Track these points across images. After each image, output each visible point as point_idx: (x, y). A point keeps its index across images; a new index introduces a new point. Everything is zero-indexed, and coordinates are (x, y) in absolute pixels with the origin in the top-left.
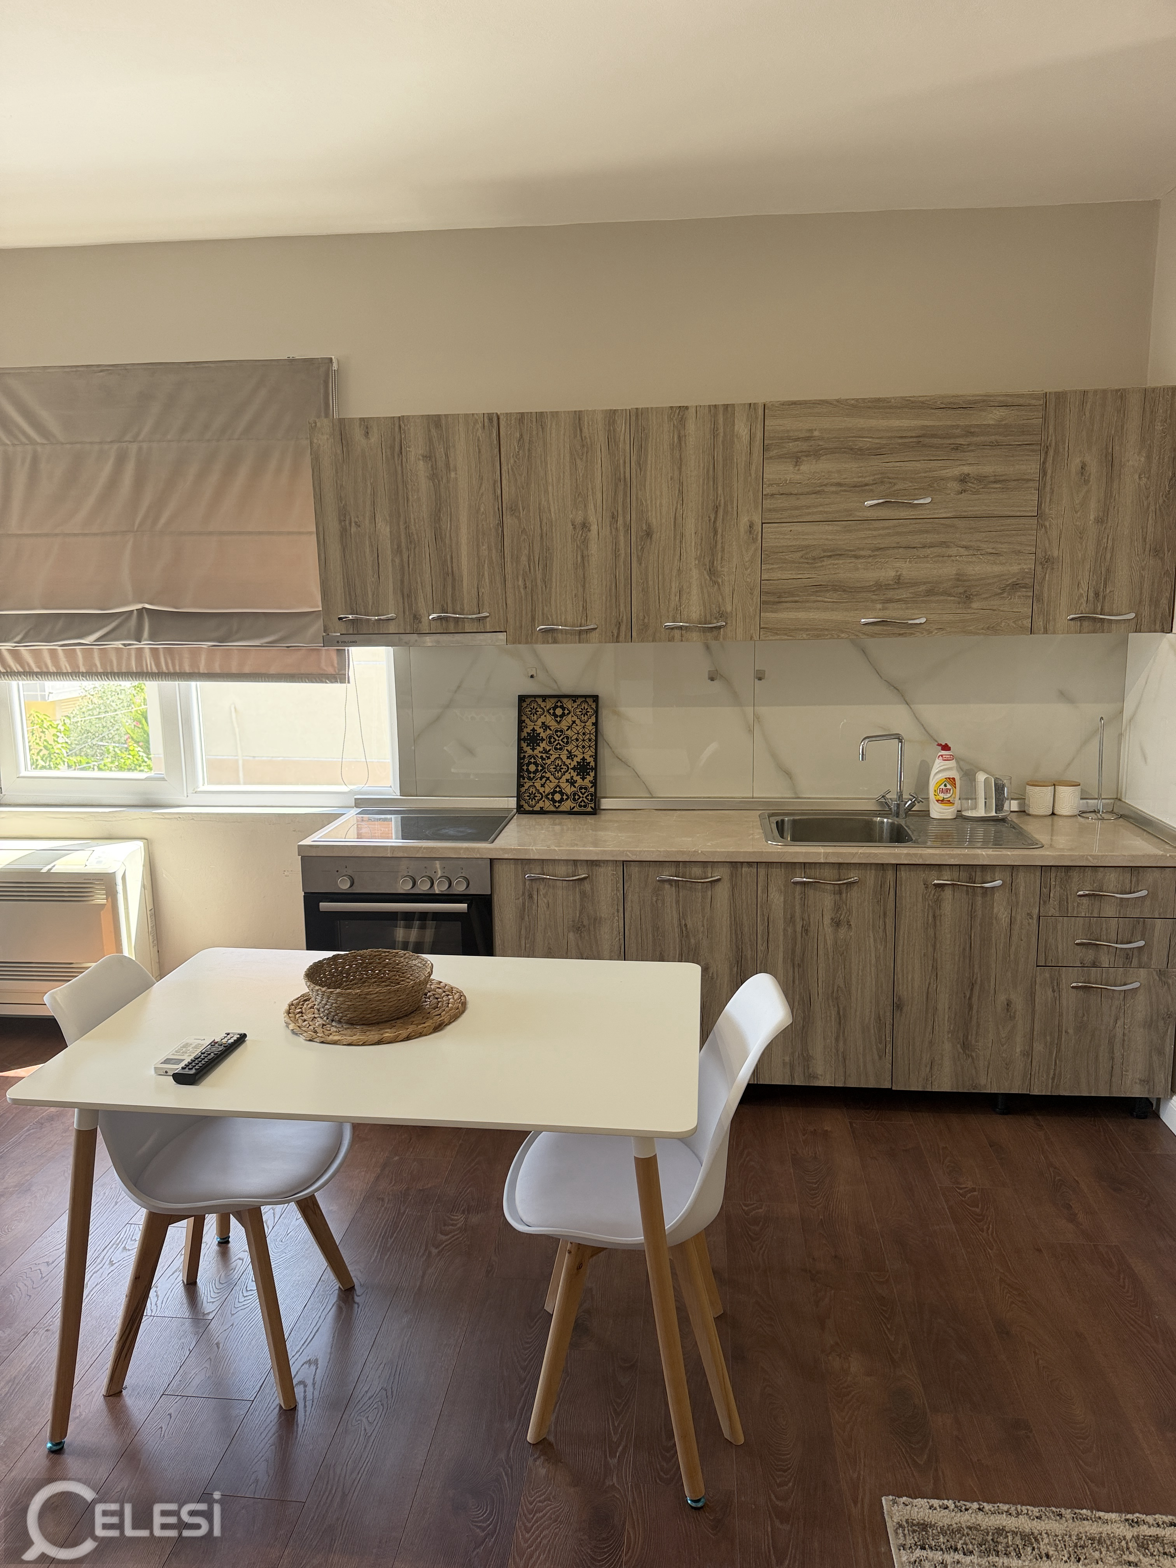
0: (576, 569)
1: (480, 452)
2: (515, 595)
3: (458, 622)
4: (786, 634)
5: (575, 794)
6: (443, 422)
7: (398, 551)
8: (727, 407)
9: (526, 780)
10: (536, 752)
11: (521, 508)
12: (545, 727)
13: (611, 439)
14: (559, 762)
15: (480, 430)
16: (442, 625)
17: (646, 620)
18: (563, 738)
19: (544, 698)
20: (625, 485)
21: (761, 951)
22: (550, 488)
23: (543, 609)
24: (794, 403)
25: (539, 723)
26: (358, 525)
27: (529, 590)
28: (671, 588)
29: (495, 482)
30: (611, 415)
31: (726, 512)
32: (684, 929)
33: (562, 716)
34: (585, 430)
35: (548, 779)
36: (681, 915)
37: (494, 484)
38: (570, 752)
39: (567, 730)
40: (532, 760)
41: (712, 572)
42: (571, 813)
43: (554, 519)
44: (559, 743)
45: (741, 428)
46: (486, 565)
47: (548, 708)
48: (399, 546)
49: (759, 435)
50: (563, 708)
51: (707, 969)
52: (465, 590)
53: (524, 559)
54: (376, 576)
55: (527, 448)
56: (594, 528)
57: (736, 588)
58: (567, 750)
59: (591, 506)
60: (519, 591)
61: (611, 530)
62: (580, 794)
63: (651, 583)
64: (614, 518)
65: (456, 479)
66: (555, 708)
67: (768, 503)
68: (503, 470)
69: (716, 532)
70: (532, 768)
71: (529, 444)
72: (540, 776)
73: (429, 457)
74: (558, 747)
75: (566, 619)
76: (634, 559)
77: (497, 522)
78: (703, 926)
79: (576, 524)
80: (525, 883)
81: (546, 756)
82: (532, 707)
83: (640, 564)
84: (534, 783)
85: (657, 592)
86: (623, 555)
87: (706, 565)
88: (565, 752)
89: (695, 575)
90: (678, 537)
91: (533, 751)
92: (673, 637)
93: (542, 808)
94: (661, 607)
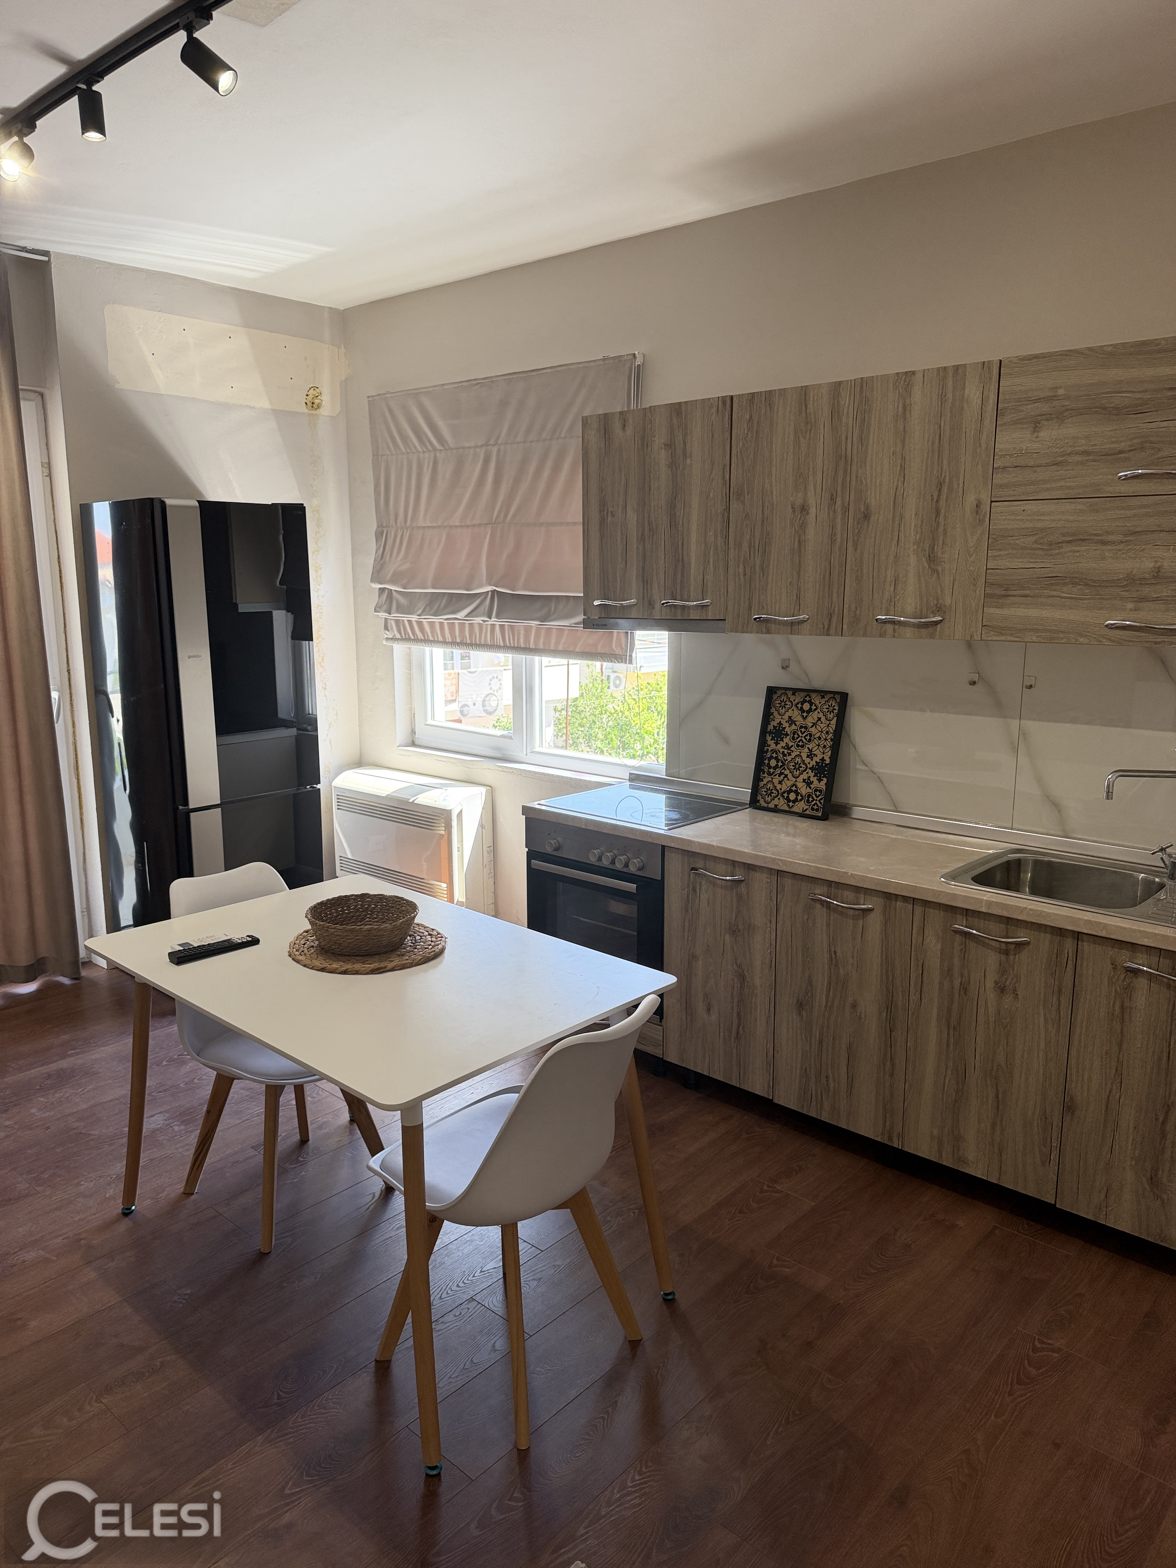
0: (793, 555)
1: (713, 437)
2: (735, 582)
3: (684, 608)
4: (1011, 635)
5: (809, 796)
6: (683, 409)
7: (642, 538)
9: (766, 775)
10: (779, 747)
11: (746, 491)
12: (791, 721)
13: (835, 413)
15: (714, 414)
16: (671, 611)
18: (807, 735)
19: (795, 691)
20: (846, 462)
21: (913, 1001)
22: (774, 470)
23: (759, 598)
24: (1038, 356)
25: (786, 717)
26: (613, 515)
28: (886, 576)
29: (725, 465)
30: (837, 387)
32: (833, 956)
33: (809, 711)
34: (810, 406)
35: (786, 776)
36: (831, 940)
37: (724, 469)
39: (812, 727)
40: (774, 755)
41: (932, 559)
42: (803, 815)
44: (801, 740)
46: (712, 552)
48: (643, 534)
49: (992, 398)
51: (855, 1006)
52: (692, 577)
53: (745, 545)
54: (624, 562)
55: (755, 429)
56: (813, 510)
57: (957, 577)
59: (811, 487)
60: (739, 579)
61: (829, 512)
62: (814, 796)
63: (865, 570)
64: (833, 499)
65: (691, 465)
66: (803, 703)
68: (733, 453)
69: (938, 513)
70: (773, 763)
72: (779, 772)
74: (801, 744)
75: (780, 608)
76: (850, 544)
77: (724, 507)
78: (853, 957)
79: (795, 507)
80: (690, 875)
81: (788, 752)
82: (782, 699)
83: (856, 550)
84: (772, 778)
85: (871, 580)
86: (839, 540)
87: (925, 551)
88: (806, 750)
89: (913, 562)
90: (897, 519)
91: (776, 746)
92: (885, 632)
93: (776, 806)
94: (875, 597)
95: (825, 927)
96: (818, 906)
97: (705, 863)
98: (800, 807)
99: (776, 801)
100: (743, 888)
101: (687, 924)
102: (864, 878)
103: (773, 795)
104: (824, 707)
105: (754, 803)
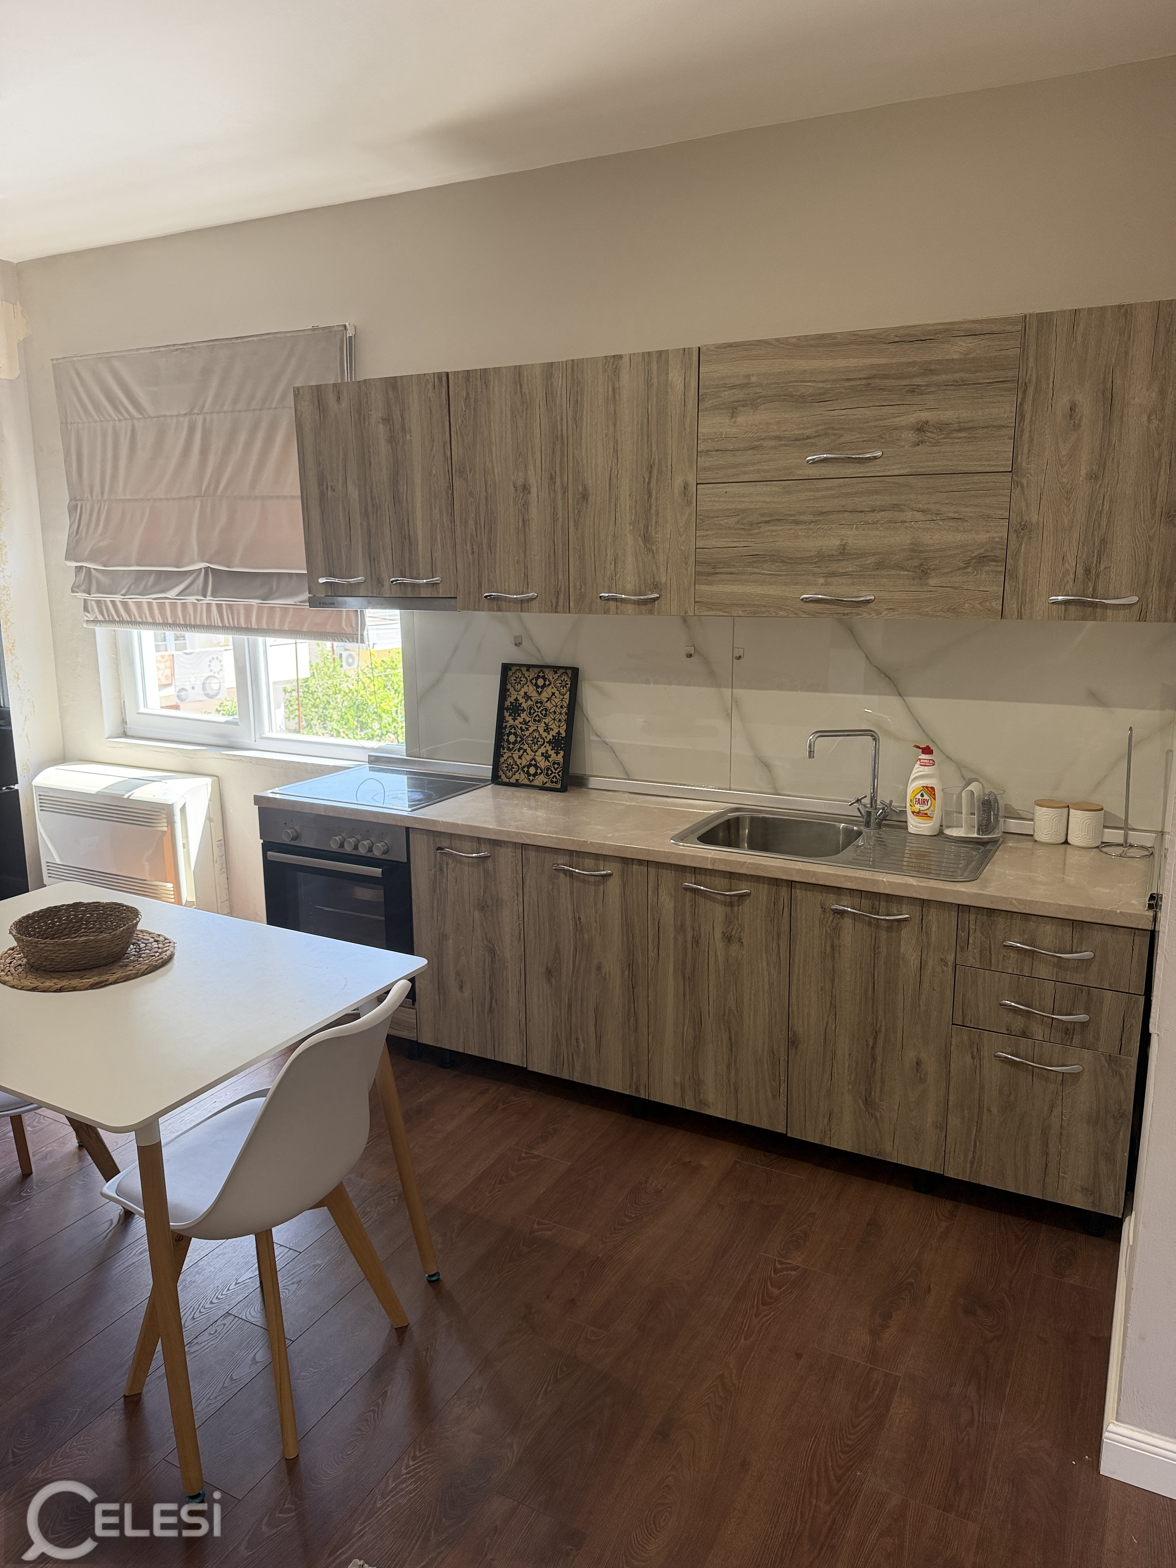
0: (518, 534)
1: (431, 413)
2: (464, 560)
3: (414, 586)
4: (720, 610)
5: (548, 769)
6: (399, 383)
7: (365, 515)
8: (661, 355)
9: (506, 751)
10: (517, 722)
11: (468, 470)
12: (527, 697)
13: (550, 395)
14: (536, 734)
15: (431, 391)
16: (401, 589)
17: (583, 590)
18: (542, 710)
19: (529, 667)
20: (563, 443)
21: (652, 957)
22: (494, 448)
23: (489, 575)
24: (730, 345)
25: (522, 693)
26: (333, 490)
27: (476, 556)
28: (607, 555)
29: (445, 443)
30: (549, 368)
31: (660, 472)
32: (578, 922)
33: (544, 686)
34: (525, 386)
35: (525, 751)
36: (575, 907)
37: (444, 446)
38: (547, 725)
39: (547, 702)
40: (513, 731)
41: (647, 539)
42: (543, 788)
43: (497, 481)
44: (538, 715)
45: (676, 377)
46: (438, 530)
47: (531, 677)
48: (366, 510)
49: (694, 384)
50: (545, 679)
51: (600, 968)
52: (420, 554)
53: (471, 523)
54: (348, 539)
55: (472, 407)
56: (534, 490)
57: (671, 557)
58: (545, 722)
59: (531, 467)
60: (468, 556)
61: (549, 492)
62: (553, 769)
63: (587, 549)
64: (552, 478)
65: (411, 441)
66: (537, 678)
67: (703, 462)
68: (452, 430)
69: (650, 494)
70: (512, 738)
71: (475, 402)
72: (518, 747)
73: (387, 420)
74: (537, 718)
75: (509, 586)
76: (571, 524)
77: (447, 485)
78: (596, 922)
79: (517, 486)
80: (436, 855)
81: (525, 728)
82: (517, 676)
83: (577, 529)
84: (512, 754)
85: (593, 559)
86: (561, 520)
87: (640, 531)
88: (543, 725)
89: (630, 542)
90: (613, 500)
91: (514, 721)
92: (609, 609)
93: (517, 780)
94: (597, 575)
95: (568, 895)
96: (562, 875)
97: (451, 842)
98: (540, 780)
99: (517, 776)
100: (489, 864)
101: (435, 903)
102: (602, 846)
103: (513, 770)
104: (558, 682)
105: (496, 779)
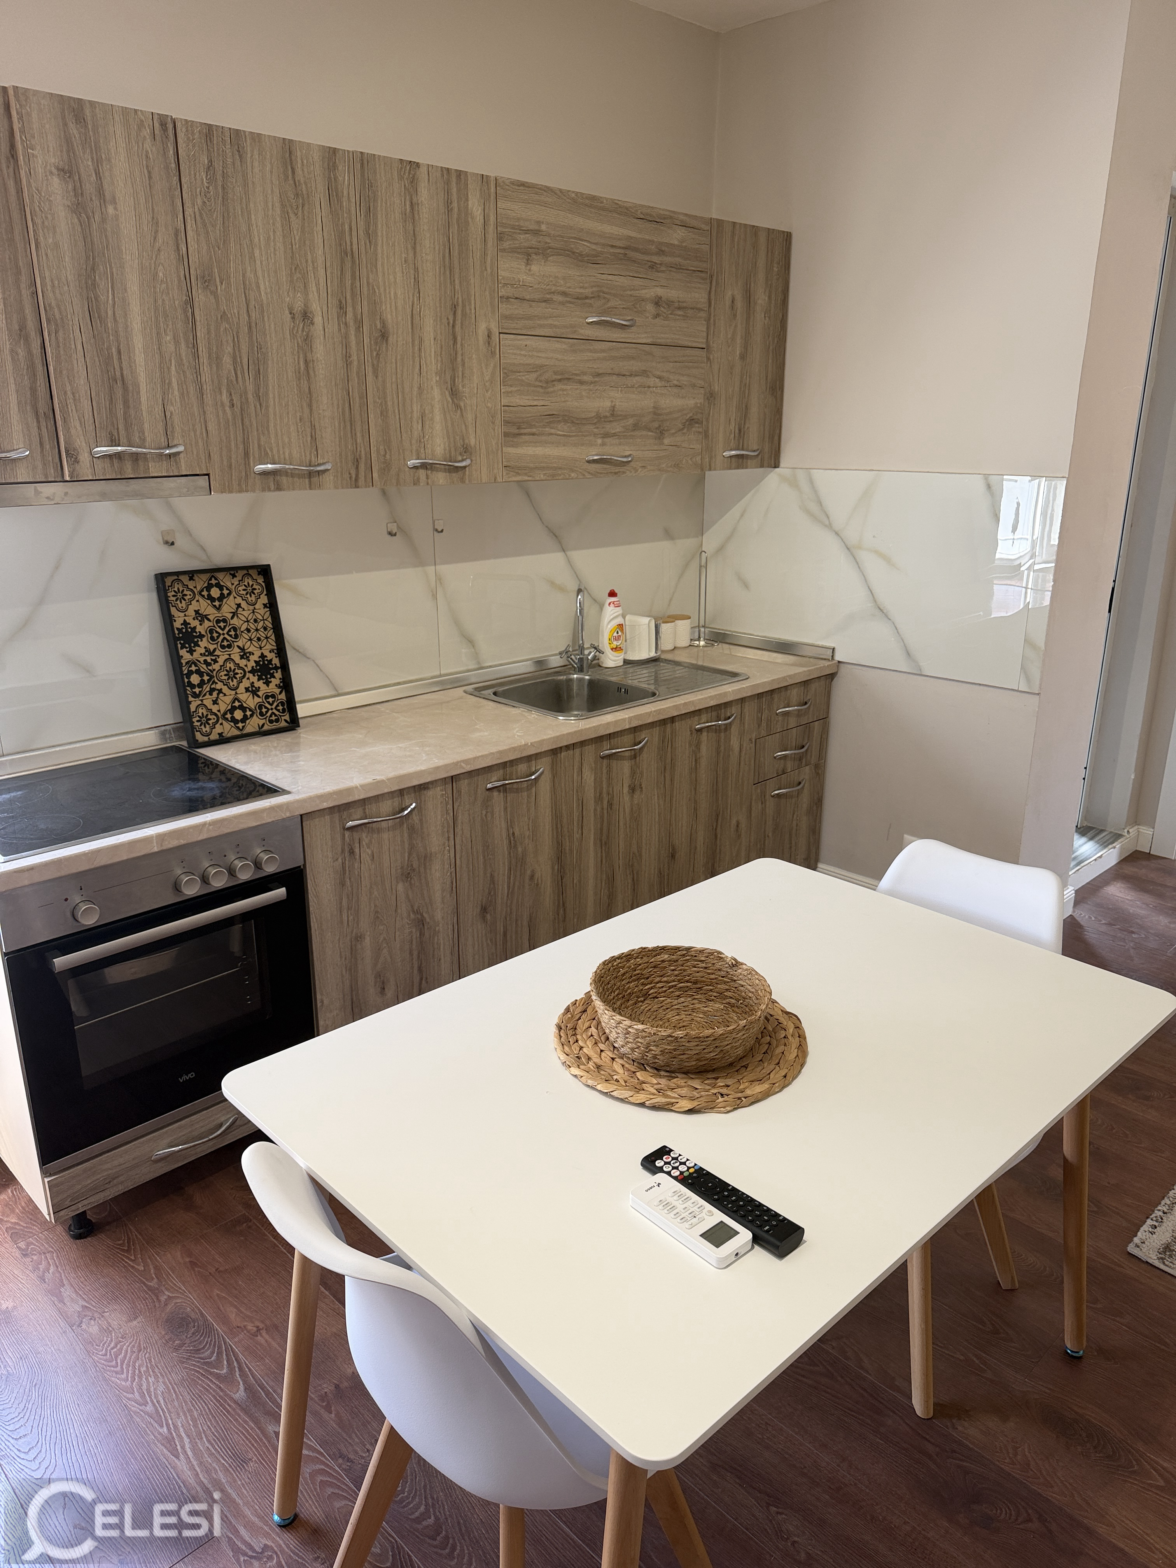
1: (149, 177)
2: (218, 416)
3: (137, 460)
5: (260, 707)
8: (460, 175)
9: (192, 698)
10: (196, 655)
11: (218, 280)
12: (201, 617)
13: (332, 191)
14: (231, 665)
15: (146, 139)
17: (388, 456)
18: (229, 631)
19: (191, 574)
20: (353, 262)
21: (577, 839)
23: (259, 440)
25: (191, 612)
27: (237, 410)
28: (412, 412)
29: (177, 232)
30: (330, 156)
31: (464, 314)
32: (512, 838)
33: (222, 598)
34: (298, 171)
35: (220, 691)
36: (509, 822)
37: (175, 236)
38: (242, 649)
39: (232, 618)
40: (193, 668)
41: (454, 393)
42: (261, 733)
43: (265, 302)
44: (224, 638)
45: (475, 206)
46: (173, 368)
47: (199, 588)
49: (492, 218)
50: (221, 588)
51: (533, 876)
52: (144, 407)
53: (227, 360)
55: (219, 184)
58: (238, 646)
60: (224, 411)
64: (342, 307)
67: (504, 309)
68: (187, 213)
69: (455, 340)
70: (195, 679)
71: (223, 178)
72: (208, 689)
73: (67, 172)
75: (290, 454)
76: (369, 370)
78: (529, 829)
79: (295, 312)
81: (212, 660)
82: (176, 589)
83: (377, 377)
85: (397, 417)
87: (447, 383)
88: (237, 650)
89: (437, 395)
90: (417, 342)
91: (192, 655)
92: (418, 479)
93: (220, 734)
94: (403, 437)
95: (502, 812)
96: (495, 794)
97: (364, 810)
98: (253, 724)
99: (218, 729)
100: (415, 817)
101: (344, 902)
103: (210, 722)
104: (240, 588)
105: (194, 741)
